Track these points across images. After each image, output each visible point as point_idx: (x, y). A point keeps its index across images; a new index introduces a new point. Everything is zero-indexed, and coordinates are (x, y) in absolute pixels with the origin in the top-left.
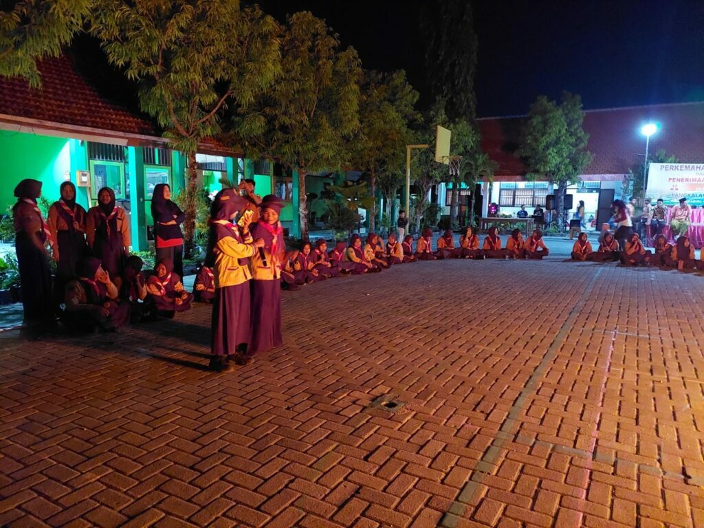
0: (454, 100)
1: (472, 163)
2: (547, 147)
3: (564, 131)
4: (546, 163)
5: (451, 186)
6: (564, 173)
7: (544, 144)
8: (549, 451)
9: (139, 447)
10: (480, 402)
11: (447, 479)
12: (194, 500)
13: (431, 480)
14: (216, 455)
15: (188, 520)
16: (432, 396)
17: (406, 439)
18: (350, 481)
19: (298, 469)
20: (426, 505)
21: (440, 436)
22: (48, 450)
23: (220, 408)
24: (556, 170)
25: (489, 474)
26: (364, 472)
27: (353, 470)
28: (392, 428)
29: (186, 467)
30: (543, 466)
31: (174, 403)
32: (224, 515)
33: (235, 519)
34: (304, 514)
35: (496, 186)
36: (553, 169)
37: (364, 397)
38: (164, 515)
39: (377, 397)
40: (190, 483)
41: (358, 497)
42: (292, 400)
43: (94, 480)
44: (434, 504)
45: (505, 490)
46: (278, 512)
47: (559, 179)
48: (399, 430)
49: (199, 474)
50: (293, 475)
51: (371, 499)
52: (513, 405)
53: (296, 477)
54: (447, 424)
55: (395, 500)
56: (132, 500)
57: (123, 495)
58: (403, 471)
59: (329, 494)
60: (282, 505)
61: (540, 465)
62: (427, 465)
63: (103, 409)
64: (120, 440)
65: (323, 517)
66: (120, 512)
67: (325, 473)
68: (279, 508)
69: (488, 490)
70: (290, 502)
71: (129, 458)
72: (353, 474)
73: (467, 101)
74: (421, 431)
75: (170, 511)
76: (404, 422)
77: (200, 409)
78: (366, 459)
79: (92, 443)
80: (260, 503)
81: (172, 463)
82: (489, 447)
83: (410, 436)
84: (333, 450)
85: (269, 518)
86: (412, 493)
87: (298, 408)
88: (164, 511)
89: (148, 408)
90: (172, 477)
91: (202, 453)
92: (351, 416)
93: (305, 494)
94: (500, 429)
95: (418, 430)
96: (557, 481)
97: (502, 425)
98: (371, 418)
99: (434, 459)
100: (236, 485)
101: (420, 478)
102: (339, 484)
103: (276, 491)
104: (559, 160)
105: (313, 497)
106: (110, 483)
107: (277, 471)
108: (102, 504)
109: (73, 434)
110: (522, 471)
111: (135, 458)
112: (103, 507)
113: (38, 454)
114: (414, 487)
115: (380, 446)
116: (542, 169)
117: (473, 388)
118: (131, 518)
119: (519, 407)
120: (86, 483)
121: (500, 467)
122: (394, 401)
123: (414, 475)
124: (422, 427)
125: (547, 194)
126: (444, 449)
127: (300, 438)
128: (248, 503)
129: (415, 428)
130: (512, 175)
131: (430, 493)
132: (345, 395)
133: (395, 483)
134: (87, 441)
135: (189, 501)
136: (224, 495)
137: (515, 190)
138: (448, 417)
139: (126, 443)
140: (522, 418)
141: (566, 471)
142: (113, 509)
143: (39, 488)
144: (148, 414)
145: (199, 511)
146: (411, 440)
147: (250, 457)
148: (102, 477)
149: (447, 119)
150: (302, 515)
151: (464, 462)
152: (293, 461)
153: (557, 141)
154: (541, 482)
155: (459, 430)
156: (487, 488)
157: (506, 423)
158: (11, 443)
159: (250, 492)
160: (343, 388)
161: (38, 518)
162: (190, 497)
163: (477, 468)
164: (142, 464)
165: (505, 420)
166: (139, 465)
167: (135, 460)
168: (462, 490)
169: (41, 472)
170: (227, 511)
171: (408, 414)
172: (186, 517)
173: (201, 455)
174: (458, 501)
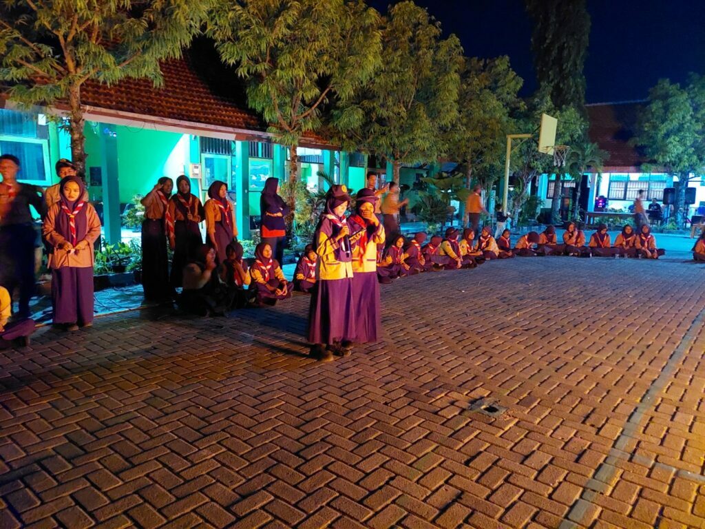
0: (561, 85)
1: (579, 152)
2: (667, 135)
3: (688, 118)
4: (666, 152)
5: (553, 177)
6: (687, 164)
7: (663, 132)
8: (672, 476)
9: (248, 429)
10: (590, 414)
11: (555, 494)
12: (300, 486)
13: (538, 493)
14: (318, 444)
15: (296, 506)
16: (535, 404)
17: (509, 447)
18: (451, 485)
19: (398, 467)
20: (533, 519)
21: (547, 448)
22: (170, 424)
23: (320, 397)
24: (677, 160)
25: (601, 493)
26: (465, 477)
27: (454, 474)
28: (494, 435)
29: (291, 453)
30: (666, 491)
31: (279, 389)
32: (328, 504)
33: (339, 511)
34: (406, 513)
35: (606, 177)
36: (673, 159)
37: (462, 398)
38: (272, 498)
39: (477, 400)
40: (296, 469)
41: (459, 503)
42: (388, 395)
43: (209, 457)
44: (541, 518)
45: (621, 513)
46: (380, 508)
47: (680, 171)
48: (501, 436)
49: (303, 461)
50: (394, 472)
51: (474, 506)
52: (628, 421)
53: (397, 475)
54: (553, 436)
55: (499, 510)
56: (244, 480)
57: (236, 474)
58: (506, 480)
59: (430, 496)
60: (384, 501)
61: (661, 490)
62: (533, 477)
63: (215, 390)
64: (231, 421)
65: (425, 519)
66: (234, 490)
67: (425, 474)
68: (380, 504)
69: (602, 512)
70: (391, 499)
71: (239, 438)
72: (454, 478)
73: (576, 86)
74: (525, 440)
75: (278, 495)
76: (506, 429)
77: (303, 397)
78: (467, 463)
79: (206, 421)
80: (362, 497)
81: (279, 448)
82: (601, 465)
83: (513, 444)
84: (432, 451)
85: (372, 513)
86: (518, 505)
87: (395, 404)
88: (273, 494)
89: (254, 392)
90: (279, 462)
91: (306, 440)
92: (450, 417)
93: (406, 493)
94: (613, 446)
95: (522, 439)
96: (682, 511)
97: (616, 441)
98: (471, 422)
99: (540, 472)
100: (338, 476)
101: (526, 490)
102: (440, 487)
103: (377, 487)
104: (681, 149)
105: (415, 497)
106: (224, 461)
107: (378, 466)
108: (218, 481)
109: (192, 412)
110: (640, 495)
111: (245, 439)
112: (219, 484)
113: (161, 428)
114: (519, 499)
115: (481, 452)
116: (661, 160)
117: (582, 399)
118: (244, 497)
119: (635, 424)
120: (204, 459)
121: (614, 488)
122: (494, 406)
123: (519, 486)
124: (526, 436)
125: (665, 187)
126: (551, 462)
127: (399, 435)
128: (351, 495)
129: (518, 436)
130: (624, 165)
131: (536, 507)
132: (443, 395)
133: (499, 492)
134: (203, 419)
135: (295, 486)
136: (327, 485)
137: (627, 182)
138: (554, 427)
139: (237, 424)
140: (639, 435)
141: (692, 499)
142: (228, 487)
143: (163, 460)
144: (255, 397)
145: (305, 498)
146: (515, 449)
147: (350, 450)
148: (217, 455)
149: (553, 106)
150: (404, 515)
151: (572, 477)
152: (392, 458)
153: (680, 128)
154: (662, 510)
155: (566, 443)
156: (600, 509)
157: (621, 440)
158: (139, 415)
159: (352, 484)
160: (440, 387)
161: (164, 487)
162: (296, 483)
163: (588, 486)
164: (252, 446)
165: (619, 437)
166: (249, 446)
167: (245, 441)
168: (572, 507)
169: (164, 445)
170: (331, 501)
171: (509, 422)
172: (293, 502)
173: (305, 443)
174: (568, 519)
